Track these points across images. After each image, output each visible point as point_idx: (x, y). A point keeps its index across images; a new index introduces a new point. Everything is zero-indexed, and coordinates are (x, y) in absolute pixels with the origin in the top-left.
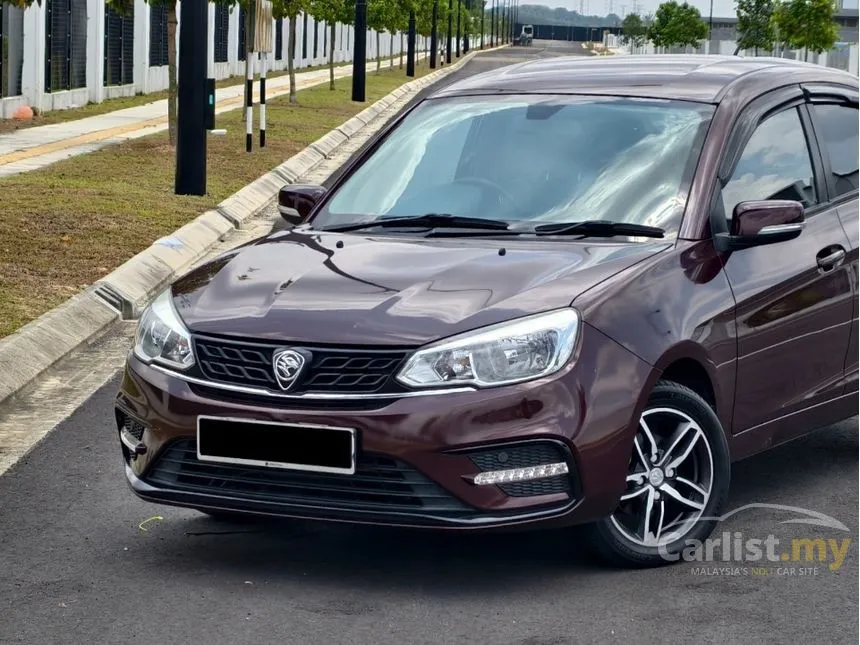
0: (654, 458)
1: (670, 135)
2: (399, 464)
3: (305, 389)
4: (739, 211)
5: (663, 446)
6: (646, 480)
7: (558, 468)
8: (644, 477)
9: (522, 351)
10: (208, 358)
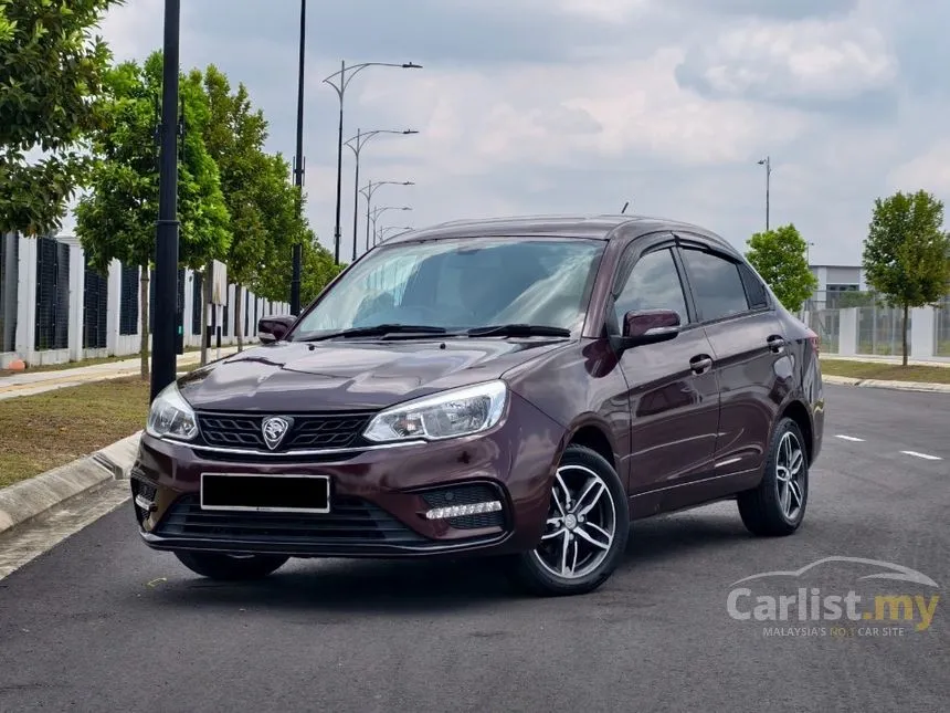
0: (568, 506)
1: (564, 274)
2: (365, 505)
3: (288, 449)
4: (629, 317)
5: (575, 497)
6: (562, 524)
7: (493, 506)
8: (560, 521)
9: (461, 414)
10: (209, 429)
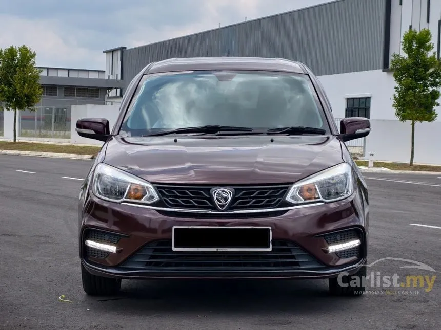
2: (289, 245)
3: (235, 209)
10: (168, 196)
